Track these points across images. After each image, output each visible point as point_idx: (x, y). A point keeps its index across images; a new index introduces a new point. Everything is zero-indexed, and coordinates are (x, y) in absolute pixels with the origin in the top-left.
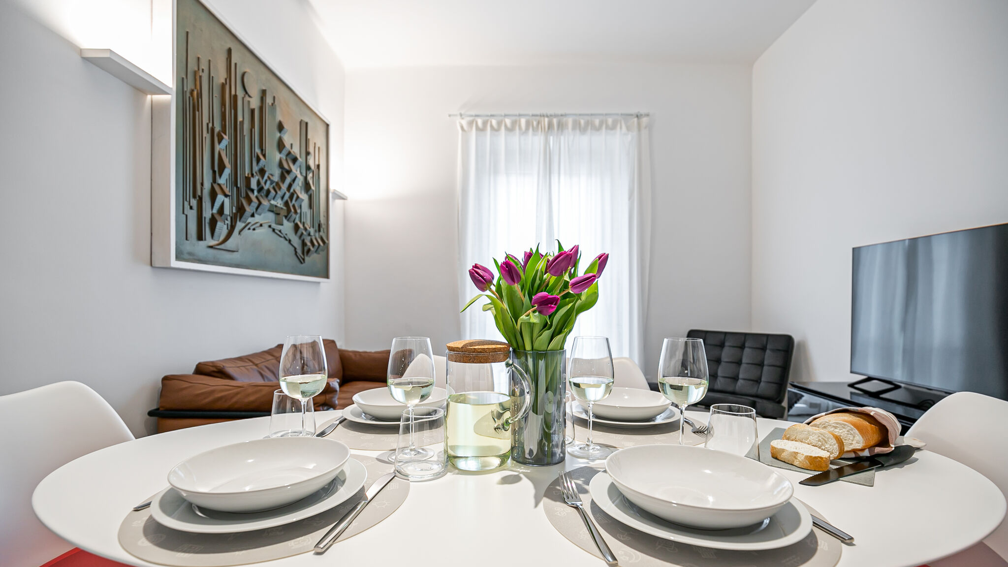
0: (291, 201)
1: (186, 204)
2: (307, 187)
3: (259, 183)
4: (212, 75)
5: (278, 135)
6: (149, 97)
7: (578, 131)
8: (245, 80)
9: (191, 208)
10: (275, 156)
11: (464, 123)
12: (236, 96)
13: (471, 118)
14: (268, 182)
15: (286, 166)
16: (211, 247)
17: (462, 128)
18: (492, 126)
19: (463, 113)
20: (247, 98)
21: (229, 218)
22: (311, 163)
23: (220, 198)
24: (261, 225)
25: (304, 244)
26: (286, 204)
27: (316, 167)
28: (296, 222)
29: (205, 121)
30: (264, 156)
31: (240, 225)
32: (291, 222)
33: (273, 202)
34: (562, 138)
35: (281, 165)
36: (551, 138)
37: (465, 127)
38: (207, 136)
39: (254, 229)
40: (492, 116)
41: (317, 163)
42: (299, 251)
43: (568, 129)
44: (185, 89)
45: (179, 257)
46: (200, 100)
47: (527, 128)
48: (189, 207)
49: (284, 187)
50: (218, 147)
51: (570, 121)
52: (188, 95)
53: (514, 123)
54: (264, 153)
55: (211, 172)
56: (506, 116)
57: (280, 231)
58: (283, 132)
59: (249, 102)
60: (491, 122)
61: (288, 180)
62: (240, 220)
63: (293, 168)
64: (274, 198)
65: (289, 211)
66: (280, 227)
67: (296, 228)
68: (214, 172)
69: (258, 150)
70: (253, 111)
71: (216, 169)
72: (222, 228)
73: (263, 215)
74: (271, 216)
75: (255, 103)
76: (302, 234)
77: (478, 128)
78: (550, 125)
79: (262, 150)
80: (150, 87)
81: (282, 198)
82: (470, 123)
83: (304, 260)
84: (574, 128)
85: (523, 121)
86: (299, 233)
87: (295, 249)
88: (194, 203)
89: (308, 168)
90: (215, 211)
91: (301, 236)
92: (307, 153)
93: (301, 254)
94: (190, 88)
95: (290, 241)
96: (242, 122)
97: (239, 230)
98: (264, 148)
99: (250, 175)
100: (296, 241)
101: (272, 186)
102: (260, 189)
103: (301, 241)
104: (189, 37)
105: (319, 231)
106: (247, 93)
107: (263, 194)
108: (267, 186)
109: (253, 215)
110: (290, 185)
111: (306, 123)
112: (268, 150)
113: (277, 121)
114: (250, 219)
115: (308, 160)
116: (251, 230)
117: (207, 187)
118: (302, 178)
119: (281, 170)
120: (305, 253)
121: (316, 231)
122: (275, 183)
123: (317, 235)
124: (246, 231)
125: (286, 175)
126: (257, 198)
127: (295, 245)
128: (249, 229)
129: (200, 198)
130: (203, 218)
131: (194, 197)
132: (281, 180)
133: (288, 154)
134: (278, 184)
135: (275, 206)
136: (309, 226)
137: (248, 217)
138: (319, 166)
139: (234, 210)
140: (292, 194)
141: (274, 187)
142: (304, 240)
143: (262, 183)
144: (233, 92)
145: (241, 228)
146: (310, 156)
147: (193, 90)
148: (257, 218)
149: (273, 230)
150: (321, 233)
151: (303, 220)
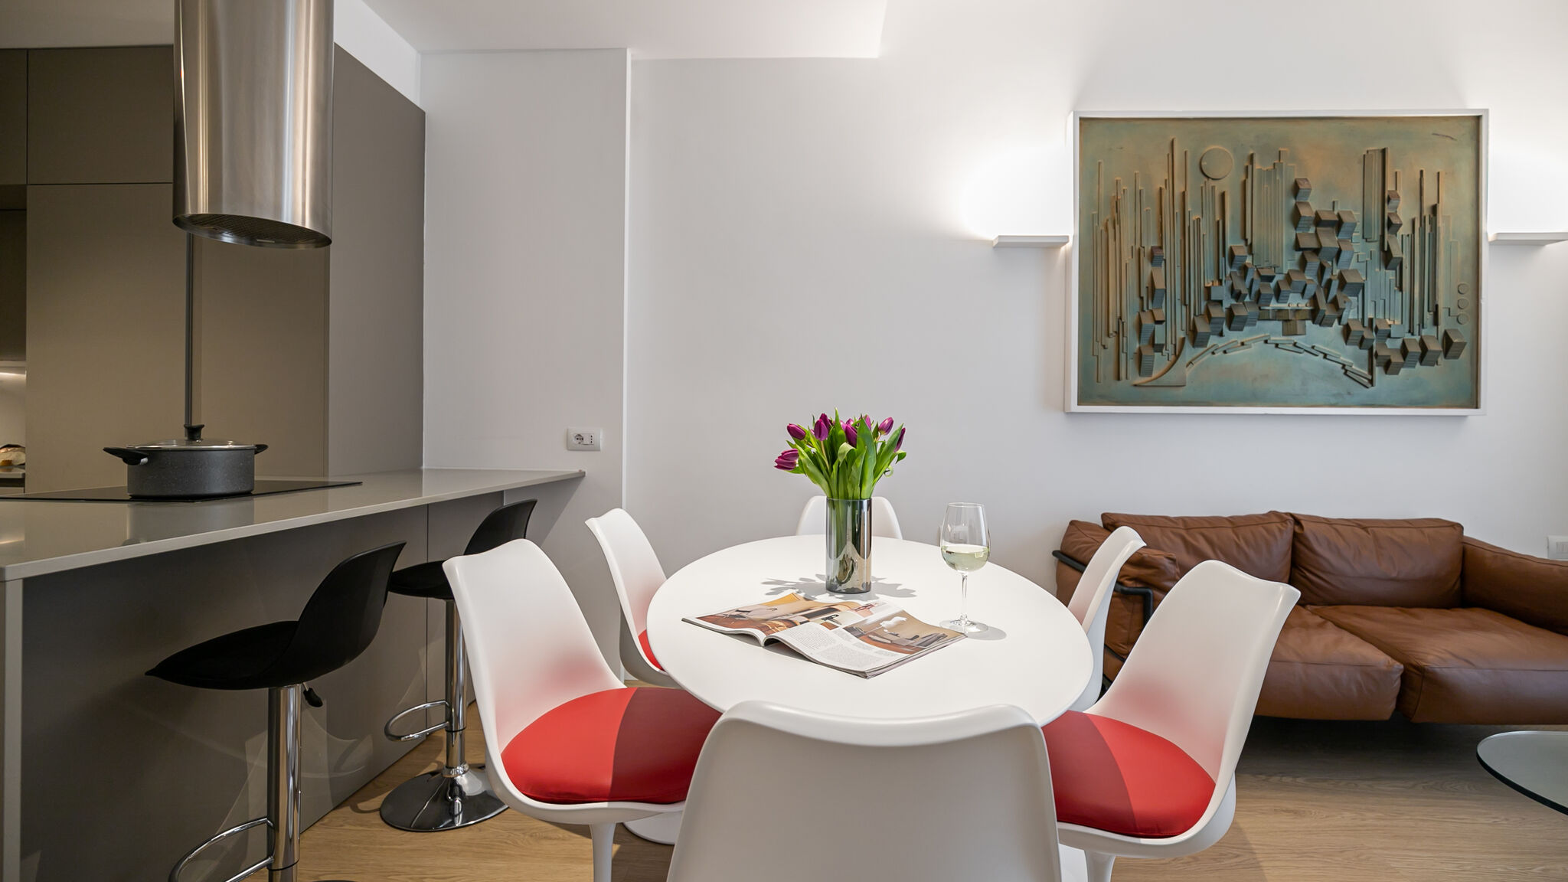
0: (1327, 295)
1: (1097, 344)
2: (1387, 258)
3: (1232, 289)
4: (1140, 187)
5: (1293, 202)
8: (1205, 164)
9: (1104, 347)
10: (1278, 237)
12: (1184, 195)
14: (1259, 282)
15: (1310, 243)
16: (1135, 385)
20: (1212, 183)
21: (1170, 347)
22: (1405, 214)
24: (1243, 344)
25: (1372, 355)
26: (1314, 299)
27: (1425, 214)
28: (1344, 321)
29: (1128, 244)
30: (1250, 247)
31: (1189, 352)
32: (1331, 325)
33: (1274, 305)
35: (1297, 247)
38: (1130, 263)
39: (1225, 352)
41: (1429, 200)
42: (1358, 368)
44: (1095, 224)
45: (1081, 401)
46: (1117, 226)
48: (1101, 347)
49: (1310, 276)
50: (1147, 268)
52: (1102, 228)
54: (1249, 242)
55: (1138, 300)
57: (1295, 345)
58: (1301, 195)
59: (1213, 188)
61: (1313, 263)
62: (1193, 346)
63: (1332, 241)
64: (1277, 298)
65: (1317, 311)
66: (1295, 339)
67: (1347, 332)
68: (1142, 299)
69: (1233, 244)
70: (1223, 195)
72: (1160, 361)
73: (1246, 329)
74: (1278, 325)
75: (1228, 183)
76: (1365, 339)
79: (1244, 239)
80: (1046, 248)
81: (1303, 293)
83: (1371, 382)
86: (1356, 338)
87: (1345, 366)
88: (1111, 342)
89: (1390, 225)
90: (1144, 343)
91: (1362, 342)
92: (1386, 199)
93: (1365, 372)
94: (1103, 219)
95: (1325, 355)
96: (1198, 220)
97: (1188, 360)
98: (1248, 236)
99: (1217, 283)
100: (1351, 355)
101: (1273, 284)
102: (1237, 295)
103: (1365, 353)
104: (1102, 165)
105: (1436, 323)
106: (1208, 177)
107: (1247, 299)
108: (1255, 288)
109: (1221, 334)
110: (1322, 269)
111: (1384, 151)
112: (1257, 236)
113: (1285, 185)
114: (1213, 340)
115: (1387, 211)
116: (1219, 354)
117: (1130, 321)
118: (1374, 247)
119: (1298, 255)
120: (1378, 370)
121: (1422, 325)
122: (1278, 278)
123: (1429, 331)
124: (1208, 356)
125: (1309, 256)
126: (1230, 310)
127: (1343, 359)
128: (1213, 353)
129: (1118, 333)
130: (1123, 356)
131: (1108, 335)
132: (1297, 268)
133: (1318, 221)
134: (1288, 279)
135: (1280, 310)
136: (1395, 323)
137: (1208, 339)
138: (1434, 209)
139: (1181, 334)
140: (1330, 282)
141: (1278, 286)
142: (1371, 349)
143: (1242, 287)
144: (1178, 190)
145: (1195, 355)
146: (1393, 202)
147: (1108, 220)
148: (1232, 336)
149: (1277, 346)
150: (1442, 328)
151: (1370, 314)
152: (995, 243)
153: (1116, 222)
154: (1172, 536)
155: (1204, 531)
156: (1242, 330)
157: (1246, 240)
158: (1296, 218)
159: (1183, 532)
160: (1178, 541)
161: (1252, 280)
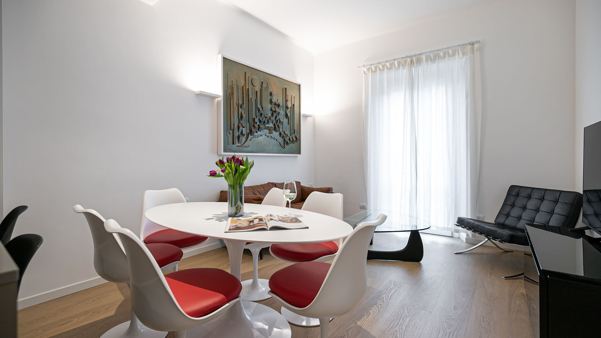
0: (277, 124)
1: (228, 133)
2: (287, 116)
3: (259, 119)
4: (238, 84)
5: (270, 97)
6: (216, 99)
7: (430, 62)
8: (253, 81)
9: (230, 134)
10: (268, 106)
11: (365, 69)
12: (248, 89)
13: (369, 67)
14: (264, 118)
15: (273, 109)
16: (238, 146)
17: (365, 72)
18: (379, 68)
19: (365, 64)
21: (246, 135)
22: (289, 105)
23: (241, 128)
24: (261, 135)
25: (285, 140)
26: (274, 125)
27: (292, 106)
28: (280, 131)
29: (235, 101)
30: (262, 108)
31: (250, 137)
32: (277, 132)
33: (267, 125)
34: (420, 67)
35: (271, 110)
36: (413, 68)
37: (366, 72)
38: (236, 107)
39: (258, 137)
40: (379, 63)
41: (293, 103)
42: (282, 144)
43: (423, 62)
44: (227, 93)
45: (224, 151)
46: (233, 95)
47: (399, 66)
49: (273, 118)
50: (240, 110)
51: (424, 57)
52: (228, 95)
53: (391, 65)
55: (238, 119)
56: (387, 61)
57: (271, 137)
58: (272, 96)
59: (255, 89)
60: (379, 66)
61: (275, 115)
62: (251, 135)
63: (277, 110)
64: (268, 123)
65: (275, 128)
66: (271, 135)
67: (280, 134)
68: (239, 119)
69: (259, 106)
70: (257, 92)
71: (240, 118)
72: (243, 139)
74: (267, 131)
75: (258, 88)
76: (283, 136)
77: (372, 71)
78: (412, 62)
79: (261, 105)
80: (212, 98)
81: (272, 123)
82: (368, 69)
83: (284, 147)
84: (427, 60)
85: (396, 62)
86: (282, 136)
87: (280, 143)
88: (231, 132)
89: (287, 108)
90: (240, 133)
91: (283, 137)
92: (286, 101)
93: (283, 145)
94: (229, 93)
95: (277, 140)
96: (252, 98)
97: (250, 139)
98: (262, 105)
99: (255, 117)
100: (280, 140)
101: (267, 119)
102: (260, 122)
103: (283, 139)
104: (229, 75)
105: (294, 133)
106: (254, 86)
107: (262, 123)
108: (264, 120)
109: (257, 132)
110: (276, 117)
111: (286, 88)
112: (264, 105)
113: (269, 92)
114: (255, 134)
115: (287, 104)
116: (256, 138)
117: (236, 125)
118: (284, 112)
119: (271, 112)
120: (286, 144)
121: (292, 134)
122: (268, 118)
123: (293, 135)
124: (254, 138)
125: (274, 113)
126: (259, 125)
127: (280, 141)
128: (255, 138)
129: (233, 130)
130: (235, 137)
131: (231, 130)
132: (271, 116)
133: (275, 104)
134: (270, 118)
135: (268, 127)
136: (287, 132)
137: (254, 133)
138: (294, 105)
139: (248, 132)
140: (277, 120)
141: (268, 119)
142: (284, 139)
143: (261, 119)
144: (247, 87)
145: (251, 138)
146: (288, 102)
147: (230, 93)
148: (259, 133)
149: (268, 136)
150: (295, 135)
151: (284, 130)
152: (196, 93)
153: (233, 94)
154: (250, 192)
155: (257, 189)
156: (261, 131)
157: (261, 106)
158: (271, 102)
159: (253, 190)
160: (252, 193)
161: (263, 117)
